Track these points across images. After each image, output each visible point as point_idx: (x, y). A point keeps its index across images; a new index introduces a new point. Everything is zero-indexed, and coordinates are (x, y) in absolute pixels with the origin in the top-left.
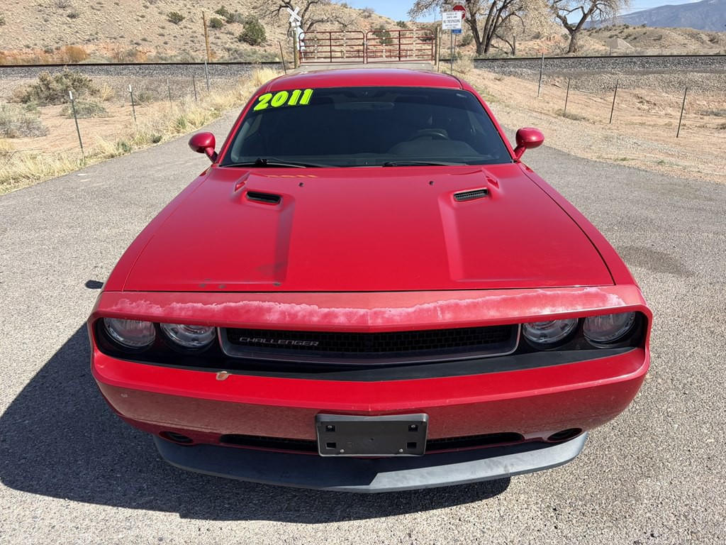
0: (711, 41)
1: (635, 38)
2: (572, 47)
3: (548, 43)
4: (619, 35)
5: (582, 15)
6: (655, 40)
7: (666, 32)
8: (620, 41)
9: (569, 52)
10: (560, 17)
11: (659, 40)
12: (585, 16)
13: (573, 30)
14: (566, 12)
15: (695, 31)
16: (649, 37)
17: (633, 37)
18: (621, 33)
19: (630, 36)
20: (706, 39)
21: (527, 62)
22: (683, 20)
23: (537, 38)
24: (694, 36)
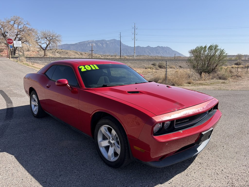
0: (81, 54)
1: (60, 53)
2: (45, 55)
3: (33, 53)
4: (55, 52)
5: (46, 45)
6: (66, 53)
7: (68, 51)
8: (56, 53)
9: (44, 56)
10: (39, 45)
11: (67, 53)
12: (47, 45)
13: (44, 50)
14: (41, 44)
15: (76, 51)
16: (64, 52)
17: (59, 52)
18: (55, 51)
19: (58, 52)
20: (79, 54)
21: (38, 59)
22: (71, 48)
23: (29, 51)
24: (76, 53)
